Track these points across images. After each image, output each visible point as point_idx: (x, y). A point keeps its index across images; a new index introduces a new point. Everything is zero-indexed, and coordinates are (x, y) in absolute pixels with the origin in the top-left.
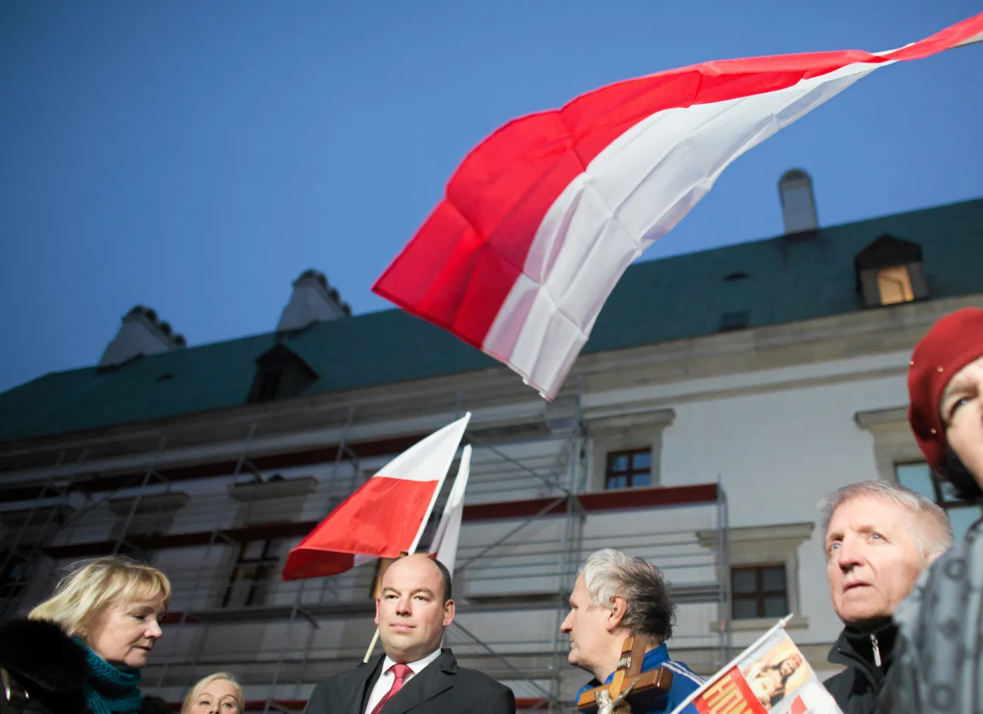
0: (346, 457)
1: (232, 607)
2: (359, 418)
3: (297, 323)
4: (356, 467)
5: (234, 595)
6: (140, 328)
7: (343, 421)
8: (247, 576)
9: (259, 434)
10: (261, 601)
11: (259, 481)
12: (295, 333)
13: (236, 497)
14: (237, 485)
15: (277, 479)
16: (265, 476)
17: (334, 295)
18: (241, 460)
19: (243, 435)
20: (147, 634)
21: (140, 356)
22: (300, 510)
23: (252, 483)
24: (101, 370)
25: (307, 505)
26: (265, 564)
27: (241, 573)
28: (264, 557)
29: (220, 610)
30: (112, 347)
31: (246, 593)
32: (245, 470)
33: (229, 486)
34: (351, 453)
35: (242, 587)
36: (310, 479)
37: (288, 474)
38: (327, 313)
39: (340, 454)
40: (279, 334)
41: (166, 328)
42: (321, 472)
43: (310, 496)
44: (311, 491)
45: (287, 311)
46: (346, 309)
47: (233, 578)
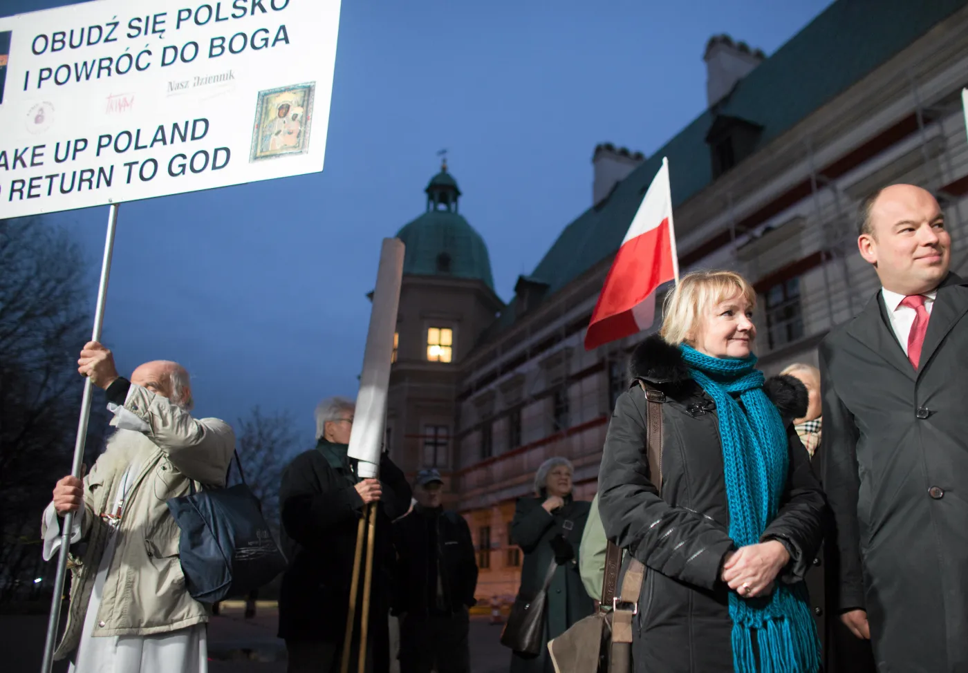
0: (820, 185)
1: (778, 347)
2: (817, 146)
3: (723, 91)
4: (835, 191)
5: (775, 337)
6: (608, 162)
7: (804, 155)
8: (780, 319)
9: (737, 200)
10: (800, 333)
11: (754, 239)
12: (726, 100)
13: (741, 259)
14: (739, 249)
15: (768, 230)
16: (758, 232)
17: (743, 48)
18: (732, 227)
19: (725, 206)
20: (740, 328)
21: (617, 185)
22: (799, 248)
23: (750, 242)
24: (598, 207)
25: (803, 242)
26: (790, 303)
27: (773, 318)
28: (786, 299)
29: (769, 352)
30: (596, 185)
31: (784, 332)
32: (739, 234)
33: (732, 253)
34: (824, 178)
35: (779, 329)
36: (797, 218)
37: (776, 222)
38: (745, 68)
39: (814, 185)
40: (713, 109)
41: (624, 152)
42: (804, 208)
43: (803, 233)
44: (803, 228)
45: (710, 83)
46: (759, 55)
47: (769, 324)
